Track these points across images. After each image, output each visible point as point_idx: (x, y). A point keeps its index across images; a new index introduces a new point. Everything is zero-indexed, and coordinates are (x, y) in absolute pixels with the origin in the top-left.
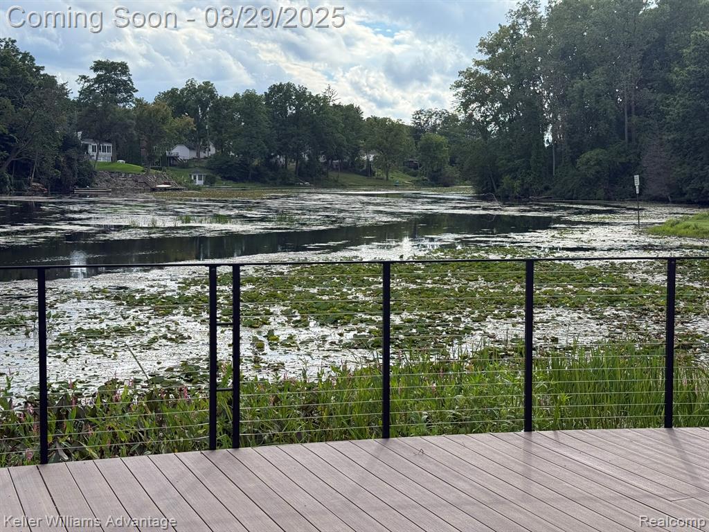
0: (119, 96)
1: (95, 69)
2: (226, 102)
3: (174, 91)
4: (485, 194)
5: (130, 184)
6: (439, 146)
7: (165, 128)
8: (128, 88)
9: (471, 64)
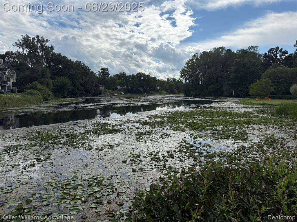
0: (106, 75)
1: (101, 70)
3: (117, 74)
5: (109, 94)
6: (173, 85)
7: (116, 82)
8: (108, 74)
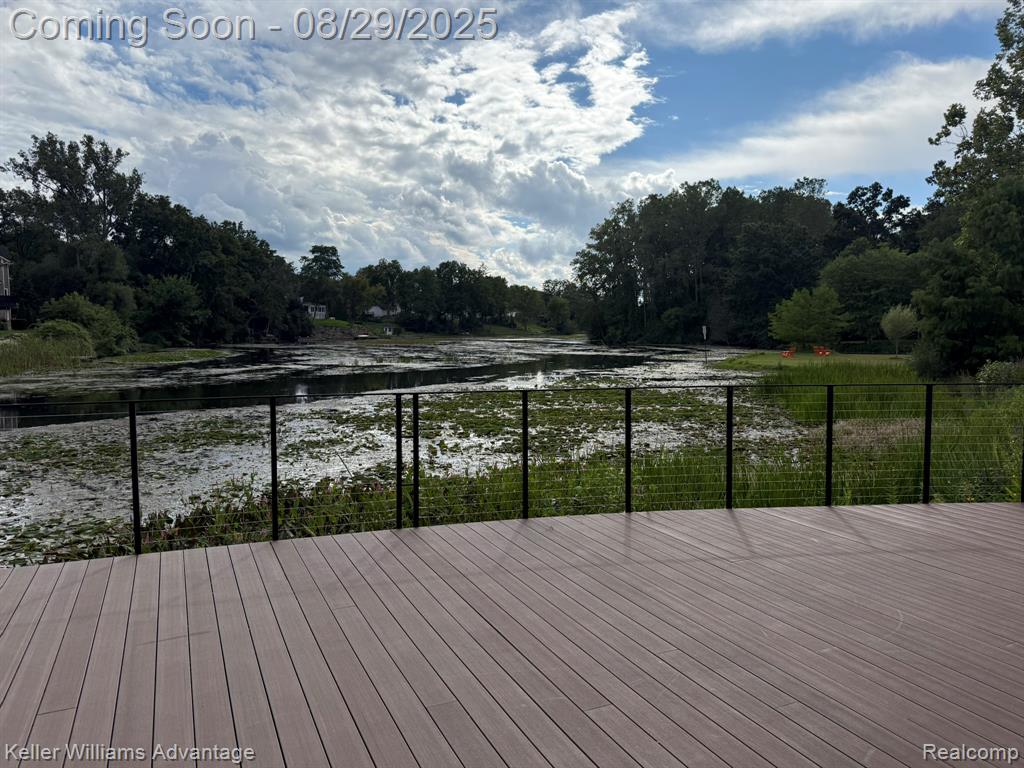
0: (331, 271)
1: (313, 252)
2: (408, 275)
3: (370, 267)
4: (595, 340)
5: (339, 334)
6: (562, 305)
7: (364, 294)
8: (337, 266)
9: (585, 247)
